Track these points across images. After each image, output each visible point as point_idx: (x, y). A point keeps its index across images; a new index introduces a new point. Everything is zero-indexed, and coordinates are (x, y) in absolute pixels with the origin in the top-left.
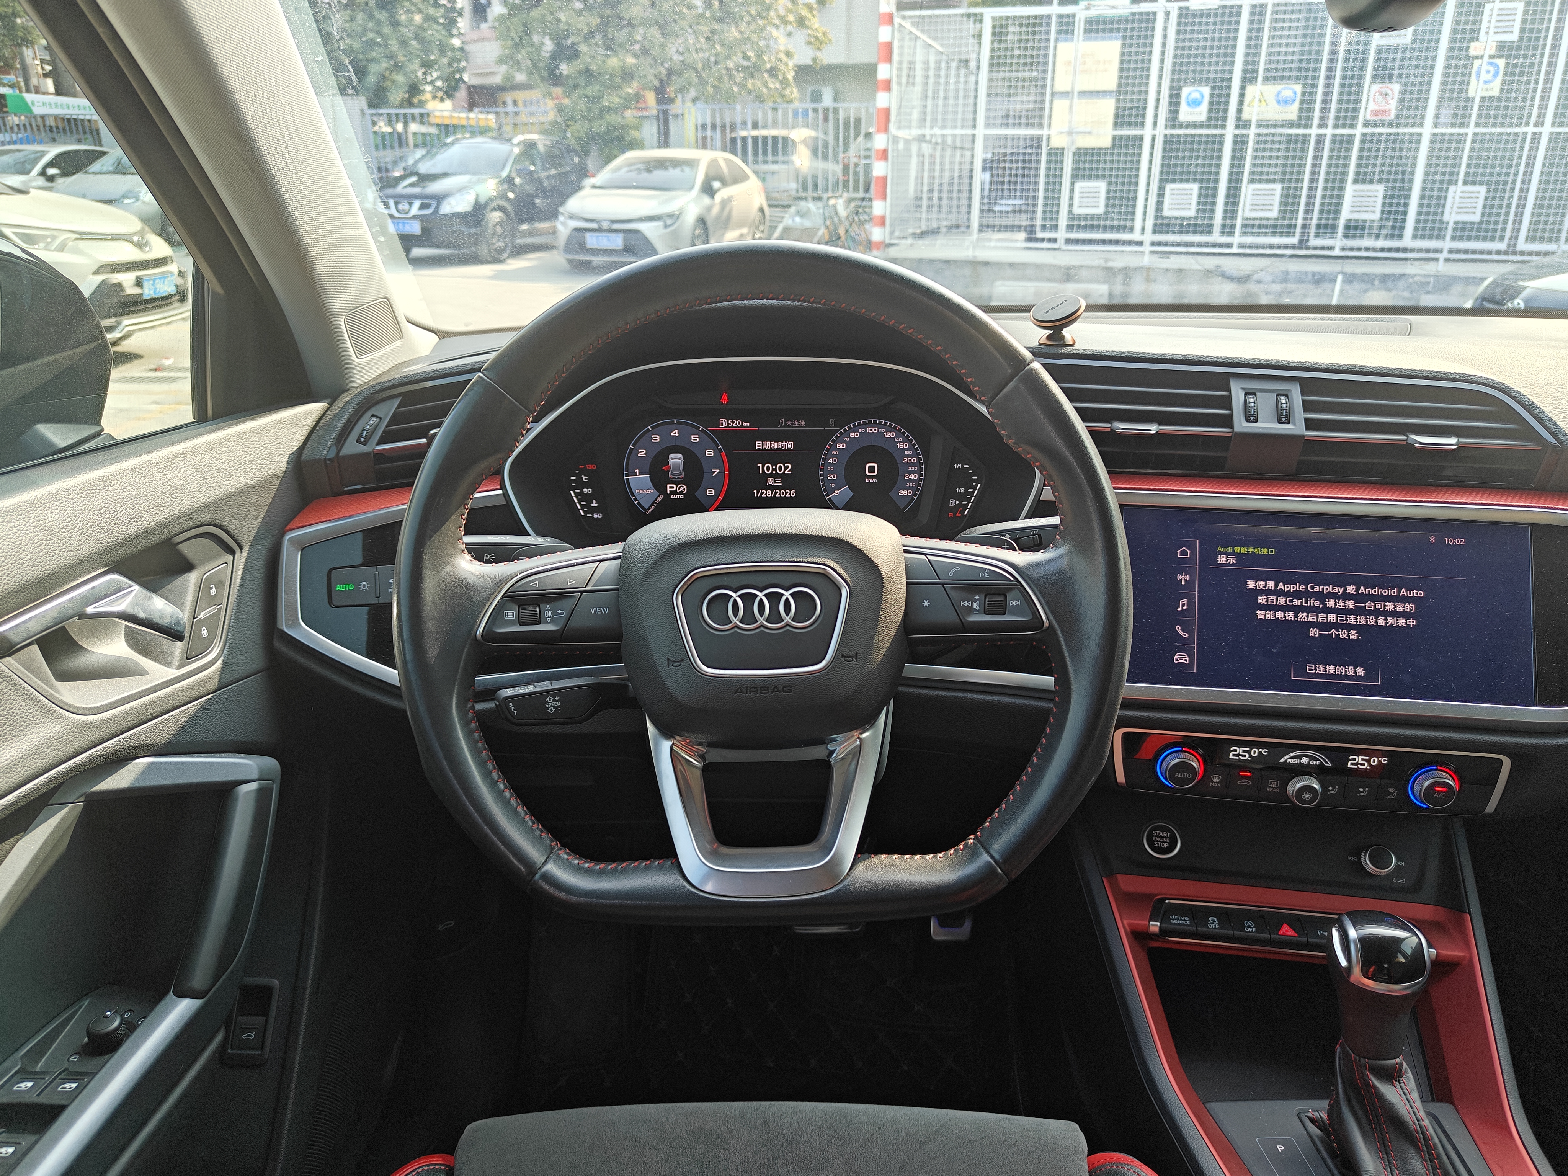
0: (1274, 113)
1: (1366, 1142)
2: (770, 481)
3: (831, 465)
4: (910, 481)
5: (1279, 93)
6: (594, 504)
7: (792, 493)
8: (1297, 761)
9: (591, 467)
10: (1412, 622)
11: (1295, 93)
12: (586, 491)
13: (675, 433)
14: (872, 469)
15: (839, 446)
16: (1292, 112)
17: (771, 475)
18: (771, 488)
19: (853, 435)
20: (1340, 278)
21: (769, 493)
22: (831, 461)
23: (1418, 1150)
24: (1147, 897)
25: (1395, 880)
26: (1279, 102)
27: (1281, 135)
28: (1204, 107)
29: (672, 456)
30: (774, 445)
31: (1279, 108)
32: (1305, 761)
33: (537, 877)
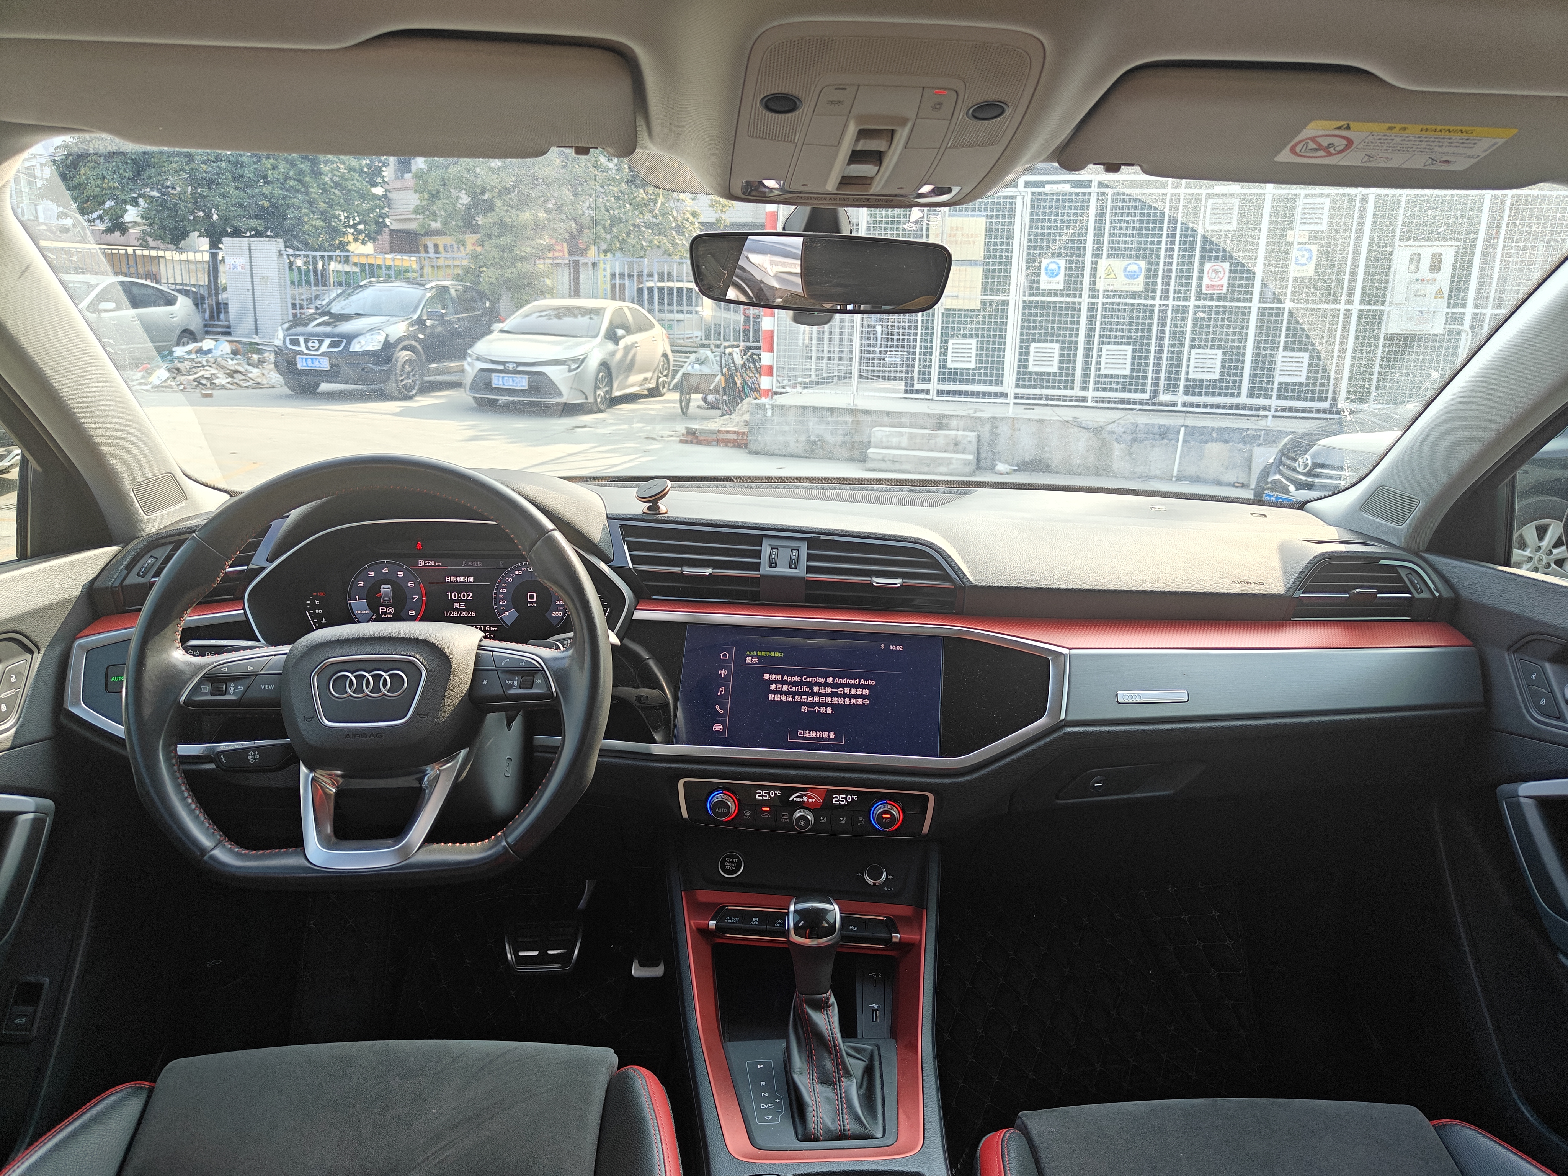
0: (1121, 284)
1: (799, 1051)
2: (457, 605)
3: (502, 593)
4: (560, 605)
5: (1126, 269)
6: (324, 621)
7: (473, 614)
8: (800, 800)
9: (322, 594)
10: (866, 702)
11: (1140, 269)
12: (317, 611)
13: (386, 570)
14: (532, 597)
15: (507, 580)
16: (1138, 285)
17: (457, 601)
18: (457, 610)
19: (517, 572)
20: (1183, 429)
21: (456, 614)
22: (502, 591)
23: (830, 1054)
24: (714, 905)
25: (886, 889)
26: (1127, 276)
27: (1126, 304)
28: (1061, 278)
29: (383, 586)
30: (459, 579)
31: (1127, 281)
32: (805, 799)
33: (206, 857)
